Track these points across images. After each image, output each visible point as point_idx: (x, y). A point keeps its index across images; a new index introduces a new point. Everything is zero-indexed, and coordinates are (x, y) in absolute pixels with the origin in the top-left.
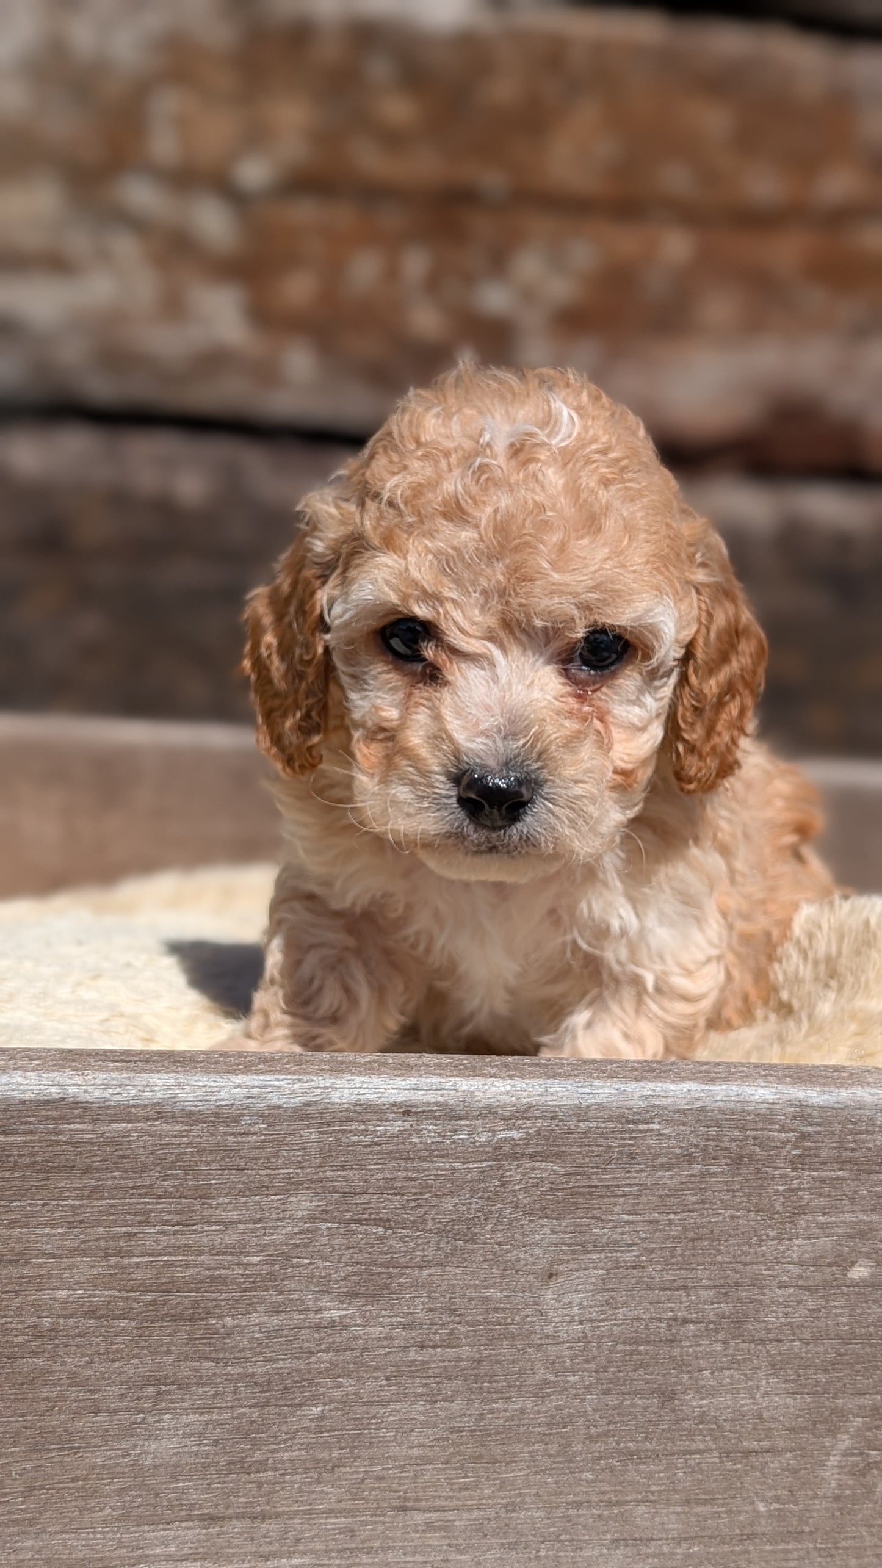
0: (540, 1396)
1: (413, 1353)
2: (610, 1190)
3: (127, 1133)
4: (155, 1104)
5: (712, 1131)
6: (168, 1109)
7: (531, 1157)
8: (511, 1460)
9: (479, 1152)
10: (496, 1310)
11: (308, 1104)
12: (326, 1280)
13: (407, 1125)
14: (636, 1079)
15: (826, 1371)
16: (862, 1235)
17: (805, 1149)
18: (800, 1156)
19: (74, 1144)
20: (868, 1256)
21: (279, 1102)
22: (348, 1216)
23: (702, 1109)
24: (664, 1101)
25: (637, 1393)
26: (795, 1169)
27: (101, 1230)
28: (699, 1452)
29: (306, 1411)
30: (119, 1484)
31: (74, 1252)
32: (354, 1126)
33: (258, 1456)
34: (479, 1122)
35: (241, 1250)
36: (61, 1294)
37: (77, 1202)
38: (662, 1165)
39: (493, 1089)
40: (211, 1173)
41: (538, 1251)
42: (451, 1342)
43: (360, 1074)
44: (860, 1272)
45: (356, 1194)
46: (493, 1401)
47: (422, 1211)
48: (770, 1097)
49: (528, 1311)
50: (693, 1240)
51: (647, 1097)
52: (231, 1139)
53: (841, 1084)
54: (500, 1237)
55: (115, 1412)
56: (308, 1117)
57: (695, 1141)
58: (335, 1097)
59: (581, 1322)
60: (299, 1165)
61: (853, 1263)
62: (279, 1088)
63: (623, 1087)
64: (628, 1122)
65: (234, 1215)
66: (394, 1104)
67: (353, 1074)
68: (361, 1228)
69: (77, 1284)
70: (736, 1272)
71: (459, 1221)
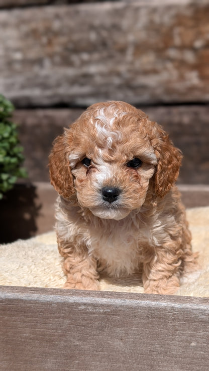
0: (123, 362)
1: (95, 352)
2: (132, 323)
3: (31, 306)
4: (35, 301)
5: (153, 312)
6: (38, 302)
7: (113, 315)
9: (100, 313)
10: (111, 345)
11: (65, 302)
12: (75, 336)
13: (86, 307)
15: (189, 365)
16: (193, 337)
18: (174, 318)
19: (22, 307)
20: (195, 341)
21: (59, 301)
22: (77, 324)
23: (149, 307)
26: (174, 321)
29: (75, 361)
34: (101, 307)
35: (56, 329)
36: (24, 335)
37: (24, 318)
38: (142, 318)
40: (48, 315)
41: (118, 334)
42: (102, 351)
43: (77, 296)
44: (193, 344)
45: (77, 320)
46: (113, 364)
47: (91, 324)
48: (165, 305)
49: (118, 346)
50: (152, 334)
51: (137, 304)
52: (51, 308)
53: (185, 302)
54: (109, 331)
55: (39, 358)
56: (65, 305)
57: (149, 314)
58: (70, 301)
59: (130, 350)
60: (65, 313)
61: (191, 342)
62: (59, 298)
63: (132, 301)
64: (133, 309)
65: (54, 322)
66: (82, 303)
68: (80, 327)
69: (27, 333)
70: (163, 342)
71: (100, 327)
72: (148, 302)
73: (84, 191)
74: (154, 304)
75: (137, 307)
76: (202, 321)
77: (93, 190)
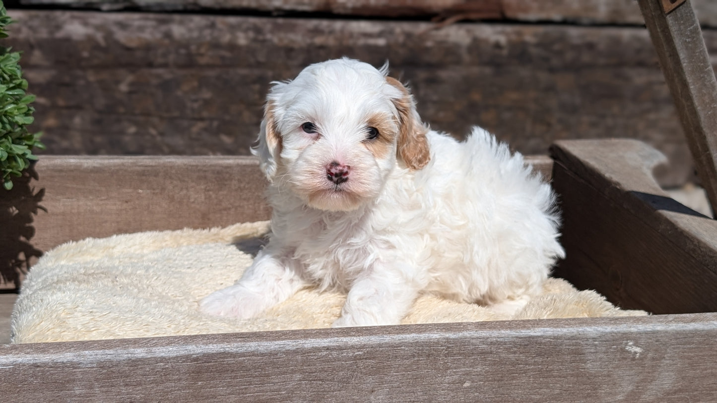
2: (390, 367)
3: (244, 360)
4: (252, 352)
5: (420, 348)
6: (256, 353)
7: (366, 359)
9: (350, 359)
11: (298, 349)
12: (305, 397)
13: (328, 353)
14: (398, 334)
16: (467, 374)
17: (449, 351)
18: (447, 353)
19: (229, 364)
20: (469, 380)
21: (288, 349)
22: (311, 379)
23: (417, 342)
24: (406, 340)
26: (446, 357)
27: (237, 387)
31: (229, 394)
32: (312, 354)
34: (349, 350)
35: (279, 390)
37: (230, 380)
38: (405, 358)
39: (354, 340)
40: (270, 370)
41: (368, 385)
43: (313, 338)
44: (467, 385)
45: (313, 373)
47: (332, 376)
48: (438, 337)
49: (366, 402)
50: (415, 379)
51: (400, 339)
52: (275, 360)
53: (460, 330)
54: (357, 382)
56: (298, 352)
57: (415, 351)
58: (306, 346)
61: (465, 382)
62: (289, 345)
63: (393, 337)
64: (395, 347)
65: (277, 381)
66: (324, 347)
67: (311, 338)
68: (315, 382)
70: (429, 387)
71: (344, 378)
74: (423, 337)
76: (483, 353)
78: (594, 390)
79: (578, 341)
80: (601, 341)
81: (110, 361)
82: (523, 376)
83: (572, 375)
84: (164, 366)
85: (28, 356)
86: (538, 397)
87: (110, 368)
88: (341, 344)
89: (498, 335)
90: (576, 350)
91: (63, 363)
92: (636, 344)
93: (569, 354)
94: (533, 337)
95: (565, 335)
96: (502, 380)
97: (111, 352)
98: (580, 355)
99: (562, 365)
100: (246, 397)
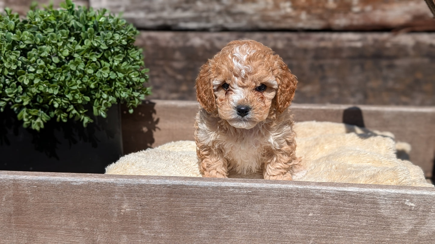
0: (259, 230)
1: (238, 223)
2: (267, 200)
3: (192, 190)
5: (282, 192)
7: (254, 195)
8: (256, 240)
9: (244, 194)
10: (251, 218)
11: (218, 186)
12: (224, 212)
13: (233, 190)
15: (307, 230)
16: (310, 209)
17: (299, 195)
19: (185, 191)
20: (312, 212)
22: (226, 203)
23: (280, 188)
24: (274, 187)
25: (275, 231)
26: (297, 198)
27: (190, 203)
28: (286, 241)
29: (223, 231)
30: (196, 240)
32: (225, 190)
33: (216, 237)
34: (245, 189)
35: (210, 207)
36: (185, 212)
37: (186, 199)
38: (275, 197)
40: (205, 196)
41: (256, 209)
42: (244, 222)
45: (226, 199)
46: (251, 231)
47: (237, 202)
48: (292, 187)
49: (256, 218)
50: (281, 208)
52: (207, 191)
54: (250, 207)
55: (195, 229)
56: (218, 188)
57: (280, 193)
58: (222, 185)
59: (264, 220)
60: (218, 195)
61: (309, 213)
64: (268, 190)
65: (209, 202)
66: (231, 187)
67: (226, 182)
68: (228, 204)
69: (187, 210)
70: (289, 214)
71: (243, 204)
72: (279, 185)
73: (224, 107)
74: (283, 186)
75: (272, 189)
76: (318, 198)
77: (231, 108)
78: (388, 226)
79: (374, 196)
80: (389, 198)
81: (130, 184)
82: (343, 213)
83: (373, 216)
84: (154, 189)
85: (95, 178)
86: (353, 226)
87: (130, 187)
88: (240, 186)
89: (326, 189)
90: (373, 201)
91: (109, 183)
92: (411, 201)
93: (369, 203)
94: (347, 192)
95: (366, 192)
96: (331, 215)
97: (131, 180)
98: (377, 204)
99: (366, 209)
100: (194, 208)
